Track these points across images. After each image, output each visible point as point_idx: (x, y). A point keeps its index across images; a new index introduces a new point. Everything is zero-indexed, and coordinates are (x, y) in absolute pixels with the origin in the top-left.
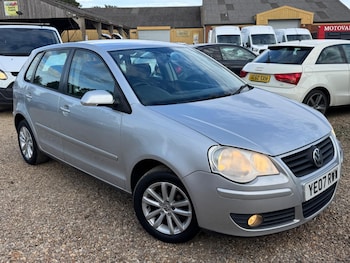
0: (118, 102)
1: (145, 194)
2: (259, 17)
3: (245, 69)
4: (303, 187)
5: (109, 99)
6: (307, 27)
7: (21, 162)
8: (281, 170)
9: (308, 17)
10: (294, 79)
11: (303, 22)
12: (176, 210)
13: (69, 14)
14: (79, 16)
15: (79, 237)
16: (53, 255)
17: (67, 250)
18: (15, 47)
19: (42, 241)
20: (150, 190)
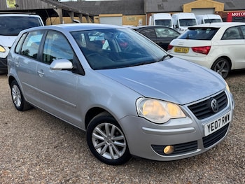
0: (75, 67)
1: (94, 131)
2: (185, 7)
3: (171, 44)
4: (203, 127)
5: (69, 65)
6: (219, 13)
7: (14, 109)
8: (187, 115)
9: (220, 7)
10: (206, 51)
11: (216, 10)
12: (115, 142)
13: (51, 6)
14: (58, 7)
15: (49, 161)
16: (31, 173)
17: (40, 170)
18: (12, 30)
19: (24, 163)
20: (97, 129)
